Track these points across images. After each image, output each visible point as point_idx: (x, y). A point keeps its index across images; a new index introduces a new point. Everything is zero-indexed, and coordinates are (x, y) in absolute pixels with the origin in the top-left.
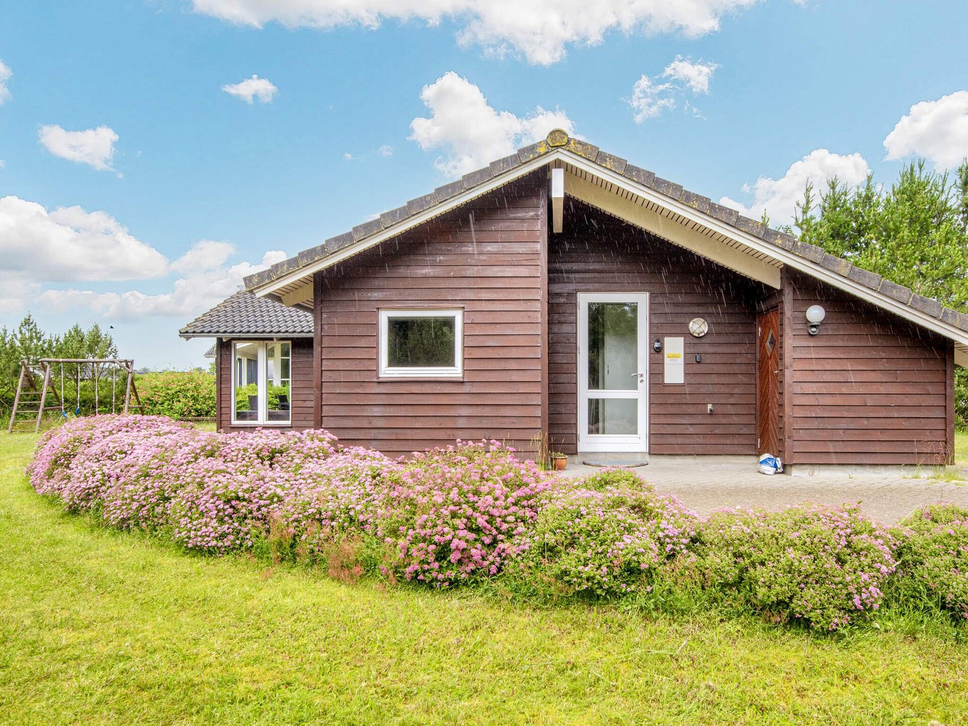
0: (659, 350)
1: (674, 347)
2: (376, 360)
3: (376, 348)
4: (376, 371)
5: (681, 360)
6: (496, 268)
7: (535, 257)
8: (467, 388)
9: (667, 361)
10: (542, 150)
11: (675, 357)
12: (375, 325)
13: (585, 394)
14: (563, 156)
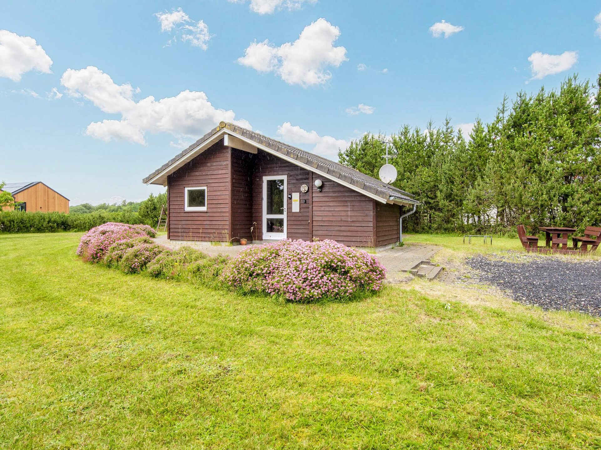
0: (291, 198)
1: (296, 196)
2: (184, 205)
3: (184, 200)
4: (184, 208)
5: (298, 202)
6: (216, 171)
7: (227, 166)
8: (208, 215)
9: (293, 202)
10: (218, 129)
11: (296, 201)
12: (183, 193)
13: (266, 216)
14: (225, 130)
